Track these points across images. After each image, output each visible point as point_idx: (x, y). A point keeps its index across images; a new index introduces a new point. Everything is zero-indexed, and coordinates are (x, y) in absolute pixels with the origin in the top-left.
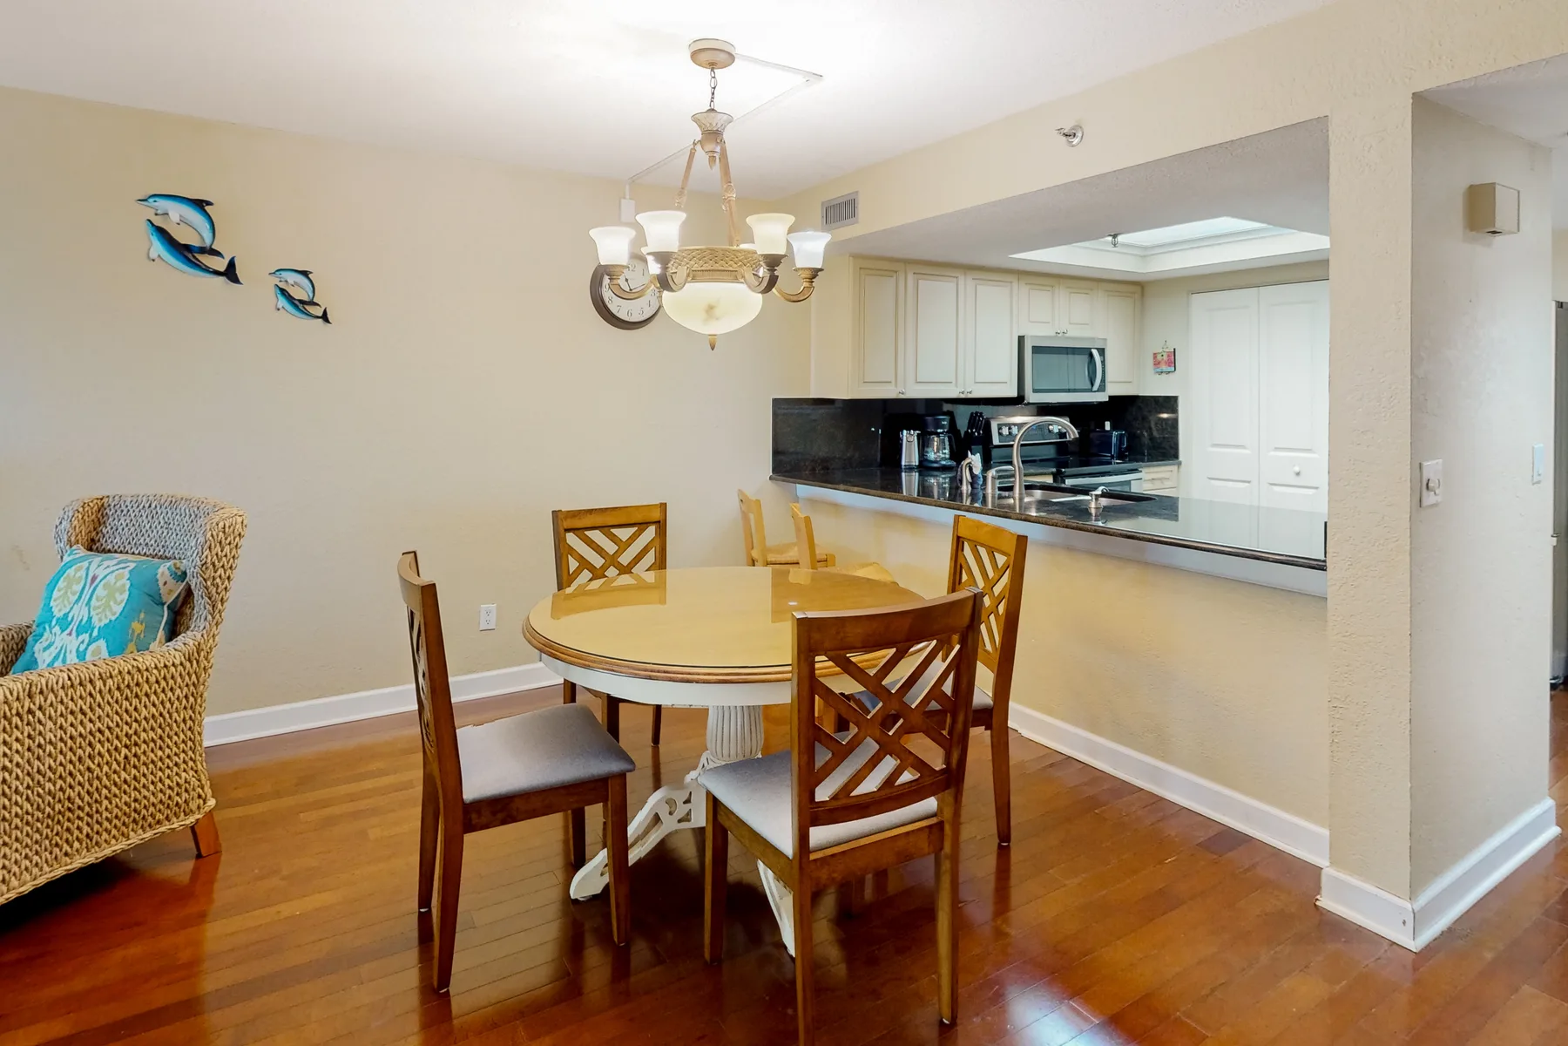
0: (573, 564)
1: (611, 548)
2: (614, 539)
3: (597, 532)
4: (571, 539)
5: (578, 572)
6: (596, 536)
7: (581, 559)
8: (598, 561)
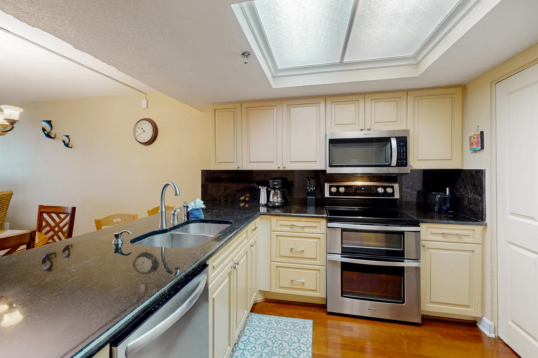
0: (44, 224)
1: (58, 220)
2: (59, 217)
3: (54, 214)
4: (45, 215)
5: (45, 227)
6: (54, 215)
7: (47, 222)
8: (53, 224)
